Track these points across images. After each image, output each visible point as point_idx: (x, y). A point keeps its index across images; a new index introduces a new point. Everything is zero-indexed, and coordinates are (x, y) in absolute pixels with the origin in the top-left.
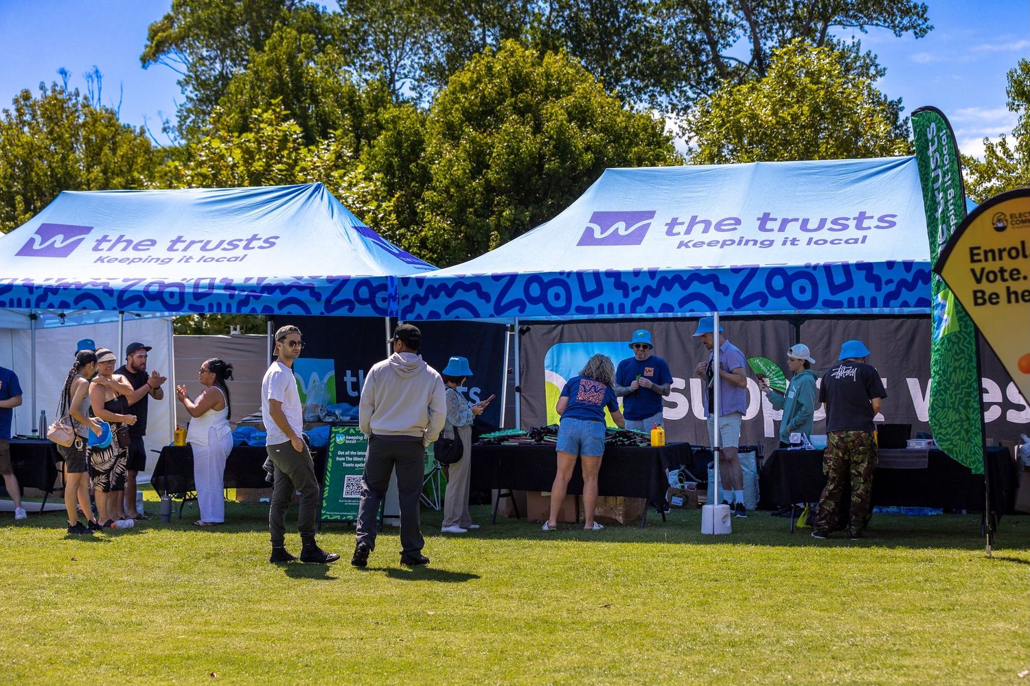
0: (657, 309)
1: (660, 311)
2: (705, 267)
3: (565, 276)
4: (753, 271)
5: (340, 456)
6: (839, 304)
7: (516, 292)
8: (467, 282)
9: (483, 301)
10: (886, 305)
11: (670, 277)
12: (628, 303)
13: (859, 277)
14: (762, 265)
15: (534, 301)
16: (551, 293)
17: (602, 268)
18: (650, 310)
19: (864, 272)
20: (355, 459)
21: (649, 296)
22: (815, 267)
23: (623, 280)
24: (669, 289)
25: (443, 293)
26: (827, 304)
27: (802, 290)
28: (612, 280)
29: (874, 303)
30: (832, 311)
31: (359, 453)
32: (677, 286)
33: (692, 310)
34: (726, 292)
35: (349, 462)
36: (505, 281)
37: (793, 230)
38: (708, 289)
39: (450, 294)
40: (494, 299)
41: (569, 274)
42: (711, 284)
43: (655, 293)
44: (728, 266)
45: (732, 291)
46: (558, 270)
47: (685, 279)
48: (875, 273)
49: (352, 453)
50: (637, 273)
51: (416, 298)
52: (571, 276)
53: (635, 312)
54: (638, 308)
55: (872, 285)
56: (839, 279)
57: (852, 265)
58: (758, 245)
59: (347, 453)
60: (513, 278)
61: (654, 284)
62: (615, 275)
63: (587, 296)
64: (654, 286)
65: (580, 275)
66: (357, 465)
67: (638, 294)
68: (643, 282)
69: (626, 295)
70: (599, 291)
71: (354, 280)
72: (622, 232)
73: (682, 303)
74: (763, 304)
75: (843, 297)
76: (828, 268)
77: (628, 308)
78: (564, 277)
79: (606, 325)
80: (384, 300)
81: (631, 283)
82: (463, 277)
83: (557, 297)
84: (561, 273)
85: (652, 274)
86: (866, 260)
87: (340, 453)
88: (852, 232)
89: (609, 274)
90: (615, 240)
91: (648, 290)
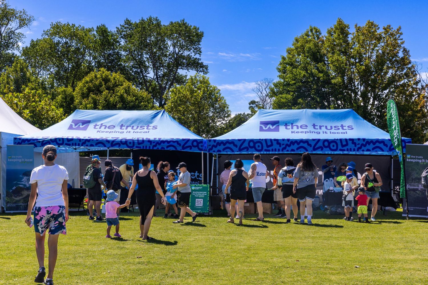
0: (290, 151)
4: (319, 140)
5: (194, 193)
7: (246, 145)
8: (230, 141)
9: (235, 147)
11: (294, 141)
12: (281, 148)
15: (251, 147)
16: (257, 145)
17: (273, 138)
18: (288, 151)
19: (351, 141)
20: (199, 194)
21: (287, 147)
22: (337, 140)
23: (279, 142)
24: (293, 145)
25: (222, 145)
26: (341, 150)
27: (333, 146)
28: (276, 142)
29: (354, 150)
31: (200, 192)
32: (296, 144)
34: (311, 146)
35: (197, 195)
36: (242, 141)
39: (224, 144)
40: (238, 147)
42: (306, 144)
43: (289, 146)
45: (313, 146)
47: (298, 142)
48: (354, 141)
49: (198, 192)
50: (283, 140)
51: (213, 146)
53: (283, 152)
54: (284, 150)
56: (344, 143)
57: (348, 139)
59: (196, 192)
60: (245, 140)
61: (289, 143)
62: (277, 140)
63: (268, 146)
65: (266, 140)
66: (200, 196)
67: (284, 146)
68: (286, 143)
69: (280, 146)
70: (272, 145)
71: (192, 140)
72: (272, 128)
73: (297, 149)
74: (322, 150)
76: (341, 140)
77: (281, 150)
78: (261, 141)
80: (202, 146)
81: (282, 143)
83: (259, 146)
84: (260, 139)
85: (288, 140)
87: (193, 192)
89: (275, 140)
90: (269, 130)
91: (287, 145)
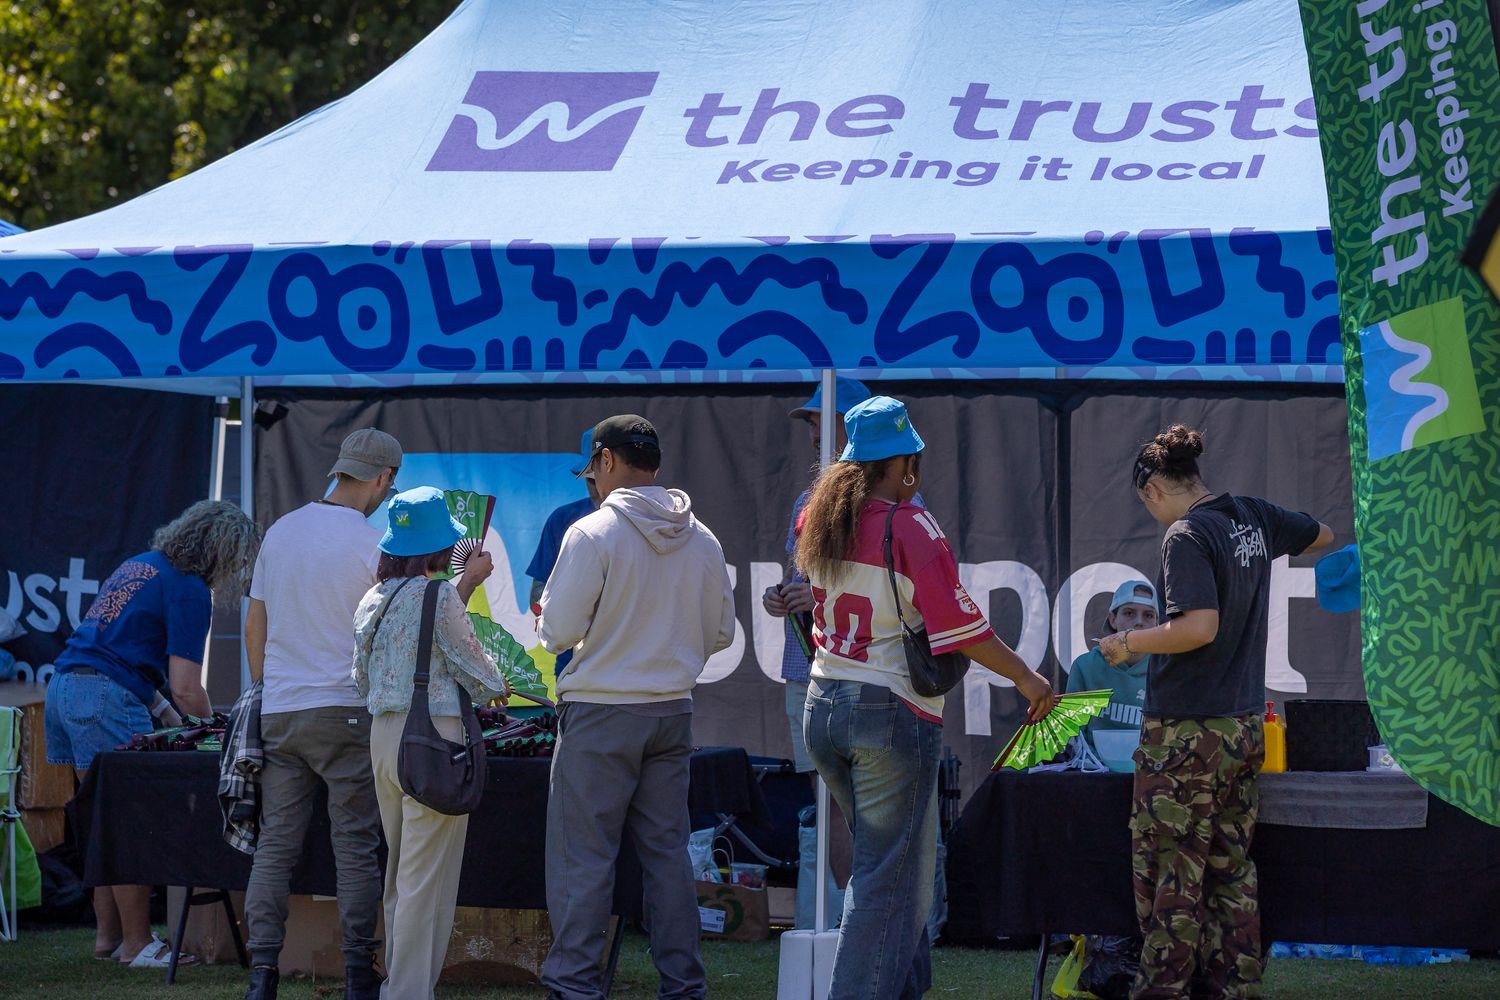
0: (655, 356)
1: (666, 365)
2: (798, 237)
3: (391, 255)
4: (937, 253)
6: (1181, 352)
7: (247, 303)
8: (102, 272)
9: (150, 328)
10: (1316, 355)
11: (695, 266)
12: (572, 338)
13: (1239, 274)
14: (963, 235)
15: (299, 330)
16: (349, 306)
17: (500, 237)
18: (637, 360)
19: (1254, 261)
21: (634, 320)
22: (1115, 245)
23: (559, 271)
24: (692, 300)
25: (30, 303)
26: (1149, 350)
27: (1078, 309)
28: (528, 271)
29: (1281, 350)
30: (1164, 372)
32: (715, 291)
33: (758, 364)
34: (858, 314)
36: (213, 269)
37: (1053, 135)
38: (806, 303)
39: (52, 304)
40: (180, 321)
41: (402, 253)
42: (814, 288)
43: (653, 311)
44: (863, 237)
45: (876, 308)
46: (370, 240)
47: (739, 271)
48: (1284, 262)
50: (599, 254)
52: (408, 255)
53: (594, 367)
54: (604, 355)
55: (1278, 299)
56: (1184, 279)
57: (1221, 238)
58: (953, 176)
60: (238, 261)
61: (649, 286)
62: (537, 259)
63: (453, 317)
64: (650, 292)
65: (434, 257)
67: (603, 314)
68: (616, 281)
69: (567, 316)
70: (488, 304)
72: (559, 133)
73: (730, 343)
74: (964, 349)
75: (1193, 330)
76: (1151, 248)
77: (572, 354)
78: (387, 262)
79: (510, 404)
81: (584, 281)
82: (89, 258)
83: (367, 318)
84: (380, 250)
85: (645, 255)
86: (1261, 226)
88: (1222, 145)
89: (520, 254)
90: (538, 154)
91: (632, 303)
